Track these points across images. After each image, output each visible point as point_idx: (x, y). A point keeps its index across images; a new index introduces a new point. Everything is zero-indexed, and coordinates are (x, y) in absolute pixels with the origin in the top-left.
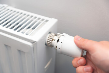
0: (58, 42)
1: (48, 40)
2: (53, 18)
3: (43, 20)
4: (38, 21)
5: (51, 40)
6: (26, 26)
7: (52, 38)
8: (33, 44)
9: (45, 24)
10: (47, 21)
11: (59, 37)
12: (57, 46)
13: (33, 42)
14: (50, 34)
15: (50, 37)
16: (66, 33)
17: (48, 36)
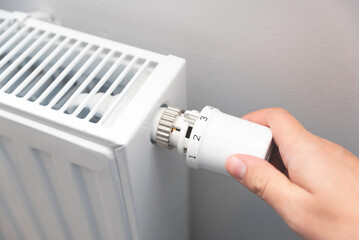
0: (188, 136)
1: (159, 130)
2: (170, 56)
3: (141, 61)
4: (129, 65)
5: (168, 129)
7: (170, 124)
9: (150, 73)
10: (153, 65)
11: (190, 123)
12: (185, 149)
13: (114, 147)
14: (164, 109)
15: (163, 122)
17: (158, 119)
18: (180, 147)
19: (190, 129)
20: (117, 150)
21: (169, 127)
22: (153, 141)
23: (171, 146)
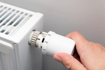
0: (43, 42)
1: (32, 39)
2: (38, 13)
3: (26, 14)
4: (22, 16)
5: (35, 39)
6: (8, 21)
7: (36, 37)
8: (14, 46)
9: (29, 19)
10: (31, 16)
11: (44, 37)
12: (41, 47)
13: (14, 44)
14: (34, 32)
15: (33, 36)
16: (53, 31)
17: (31, 35)
18: (39, 46)
19: (44, 39)
20: (15, 45)
21: (36, 38)
22: (29, 44)
23: (36, 46)
